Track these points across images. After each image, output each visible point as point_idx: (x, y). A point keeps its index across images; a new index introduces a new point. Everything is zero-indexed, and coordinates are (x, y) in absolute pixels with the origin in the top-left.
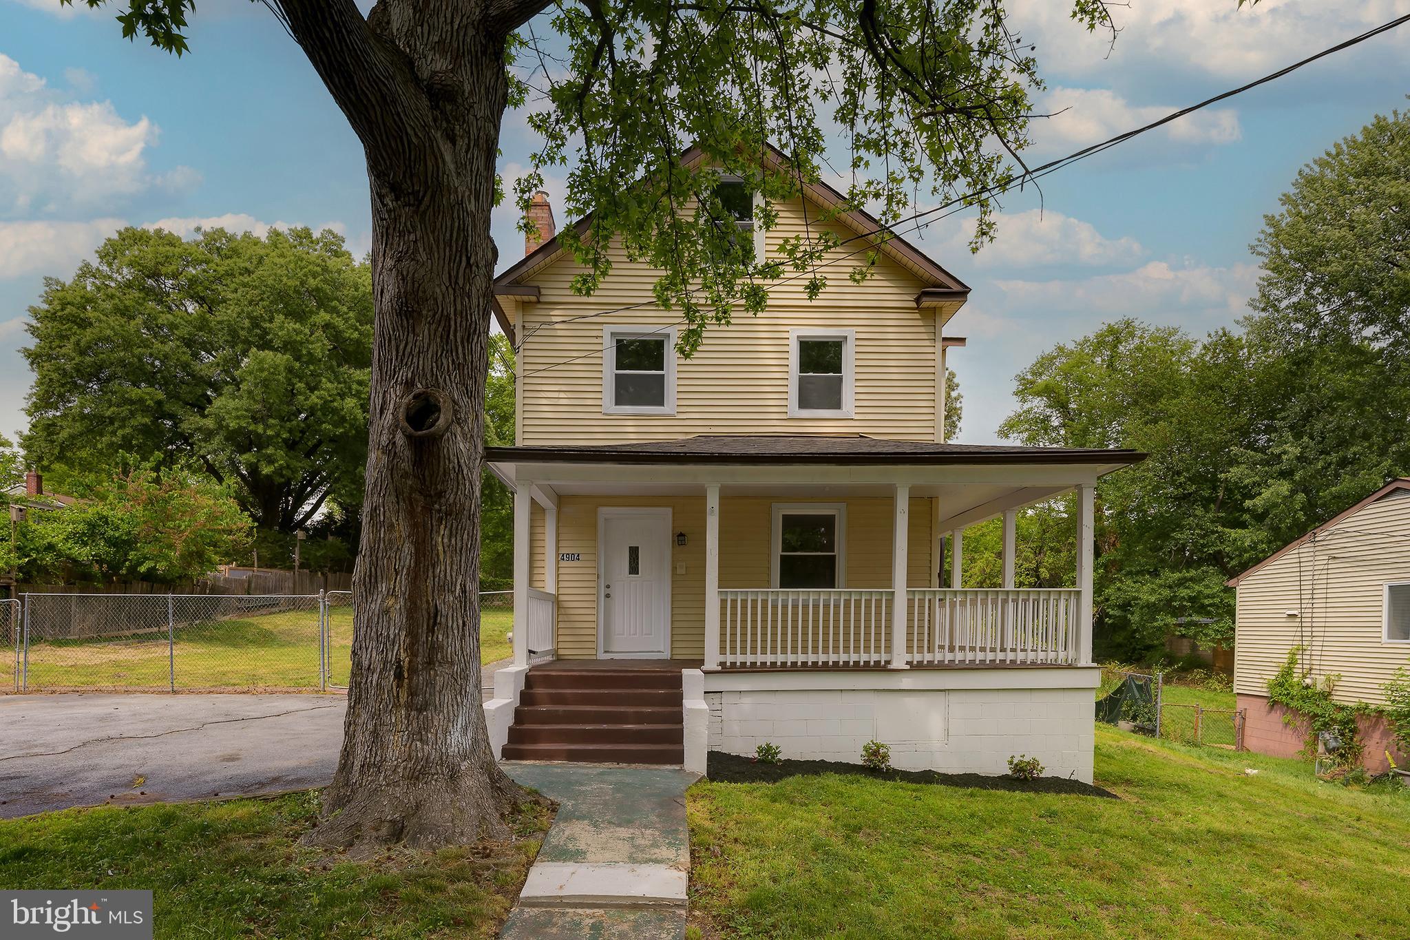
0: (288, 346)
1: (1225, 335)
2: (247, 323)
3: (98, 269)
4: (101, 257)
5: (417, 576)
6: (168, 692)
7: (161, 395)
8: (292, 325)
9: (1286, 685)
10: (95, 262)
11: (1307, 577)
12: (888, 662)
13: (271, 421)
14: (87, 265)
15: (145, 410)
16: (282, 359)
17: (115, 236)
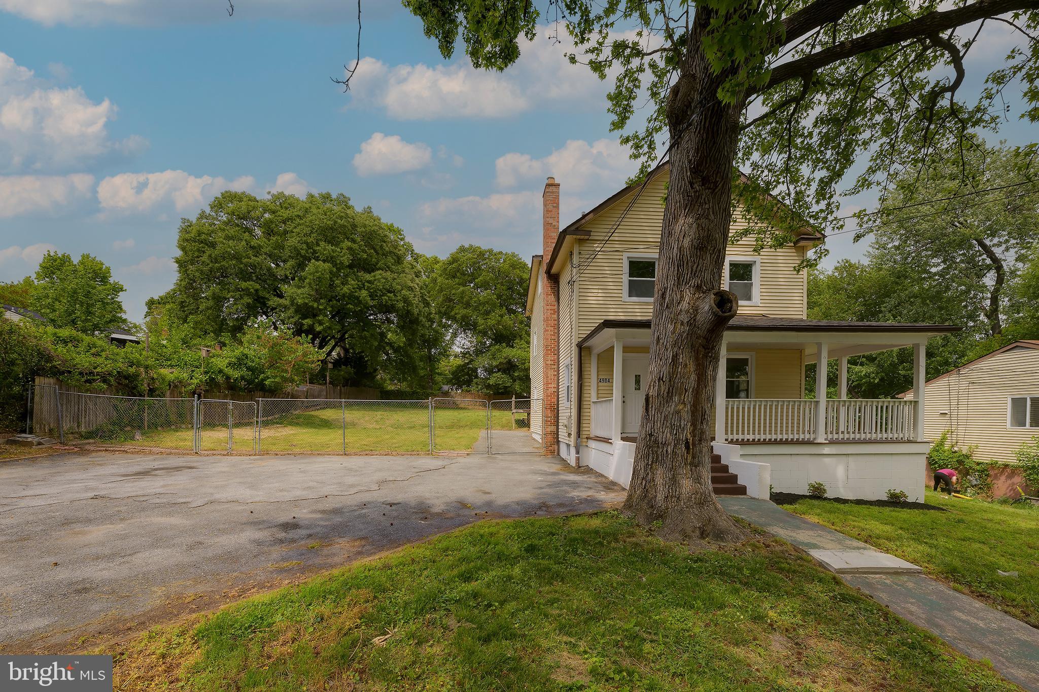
0: (329, 259)
1: (847, 262)
2: (305, 247)
3: (210, 214)
4: (212, 208)
5: (697, 393)
6: (342, 455)
7: (258, 286)
8: (330, 247)
9: (941, 451)
10: (208, 210)
11: (953, 393)
12: (815, 439)
13: (322, 301)
14: (203, 212)
15: (249, 294)
16: (327, 265)
17: (219, 196)
